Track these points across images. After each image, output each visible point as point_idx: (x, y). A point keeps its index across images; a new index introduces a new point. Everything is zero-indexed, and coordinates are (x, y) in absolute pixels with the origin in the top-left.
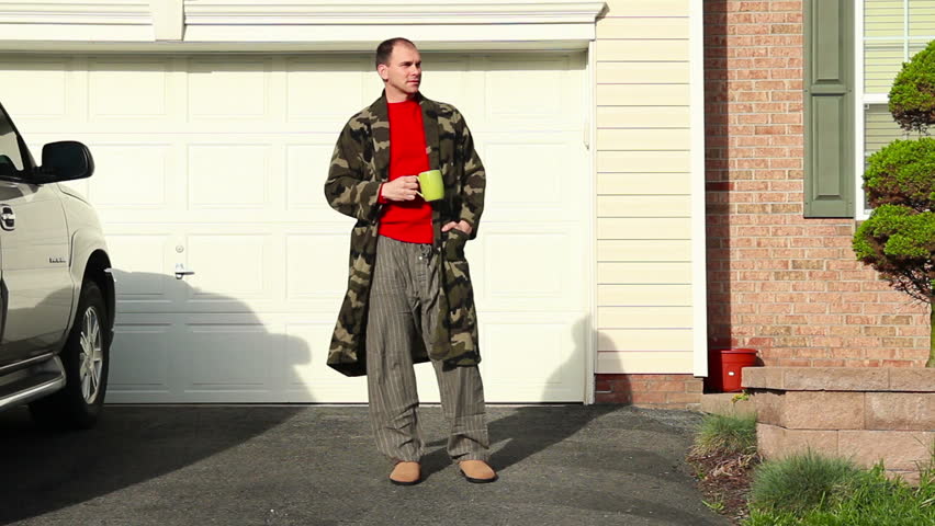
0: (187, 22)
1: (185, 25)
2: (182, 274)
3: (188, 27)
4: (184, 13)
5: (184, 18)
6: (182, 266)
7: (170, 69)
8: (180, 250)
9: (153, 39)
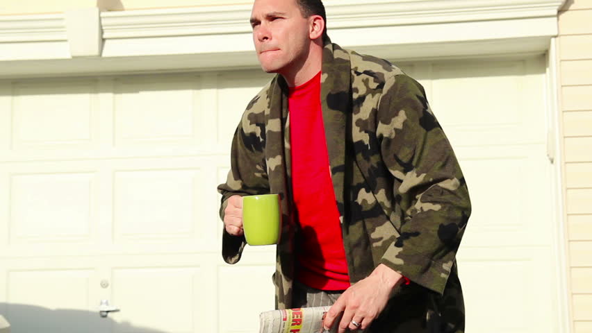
0: (105, 36)
1: (103, 40)
2: (108, 312)
3: (107, 42)
4: (101, 26)
5: (102, 32)
6: (107, 303)
7: (96, 91)
8: (104, 285)
9: (68, 56)
